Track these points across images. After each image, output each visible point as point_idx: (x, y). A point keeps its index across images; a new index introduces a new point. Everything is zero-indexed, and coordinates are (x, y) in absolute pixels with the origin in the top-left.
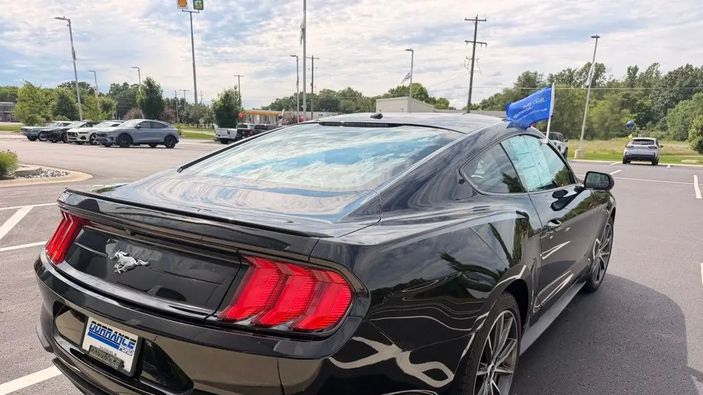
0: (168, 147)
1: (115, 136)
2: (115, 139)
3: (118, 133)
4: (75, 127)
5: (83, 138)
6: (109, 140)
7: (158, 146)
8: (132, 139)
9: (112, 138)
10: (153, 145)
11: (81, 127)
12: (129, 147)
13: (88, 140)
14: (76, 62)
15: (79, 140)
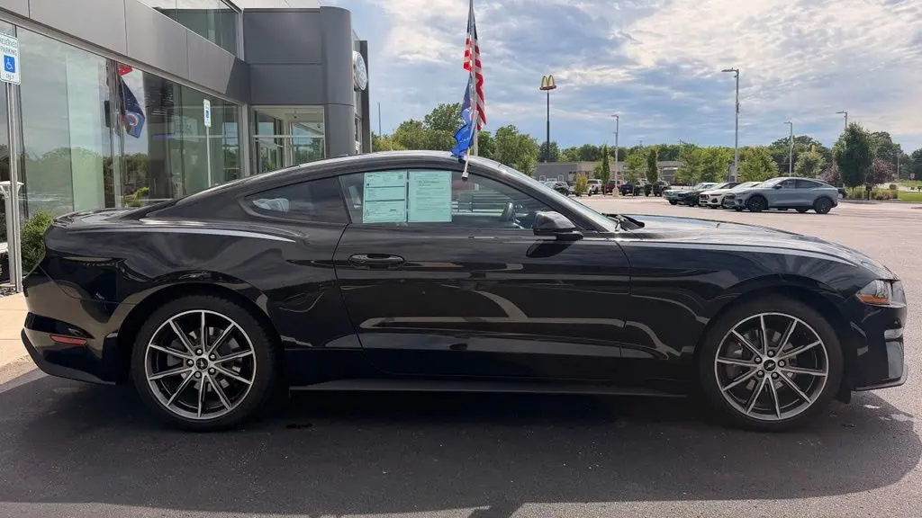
0: (819, 212)
1: (744, 198)
2: (743, 202)
3: (748, 195)
4: (716, 189)
5: (715, 201)
6: (737, 203)
7: (809, 211)
8: (767, 202)
9: (740, 200)
10: (802, 209)
11: (722, 188)
12: (761, 212)
13: (719, 203)
14: (739, 116)
15: (710, 203)
